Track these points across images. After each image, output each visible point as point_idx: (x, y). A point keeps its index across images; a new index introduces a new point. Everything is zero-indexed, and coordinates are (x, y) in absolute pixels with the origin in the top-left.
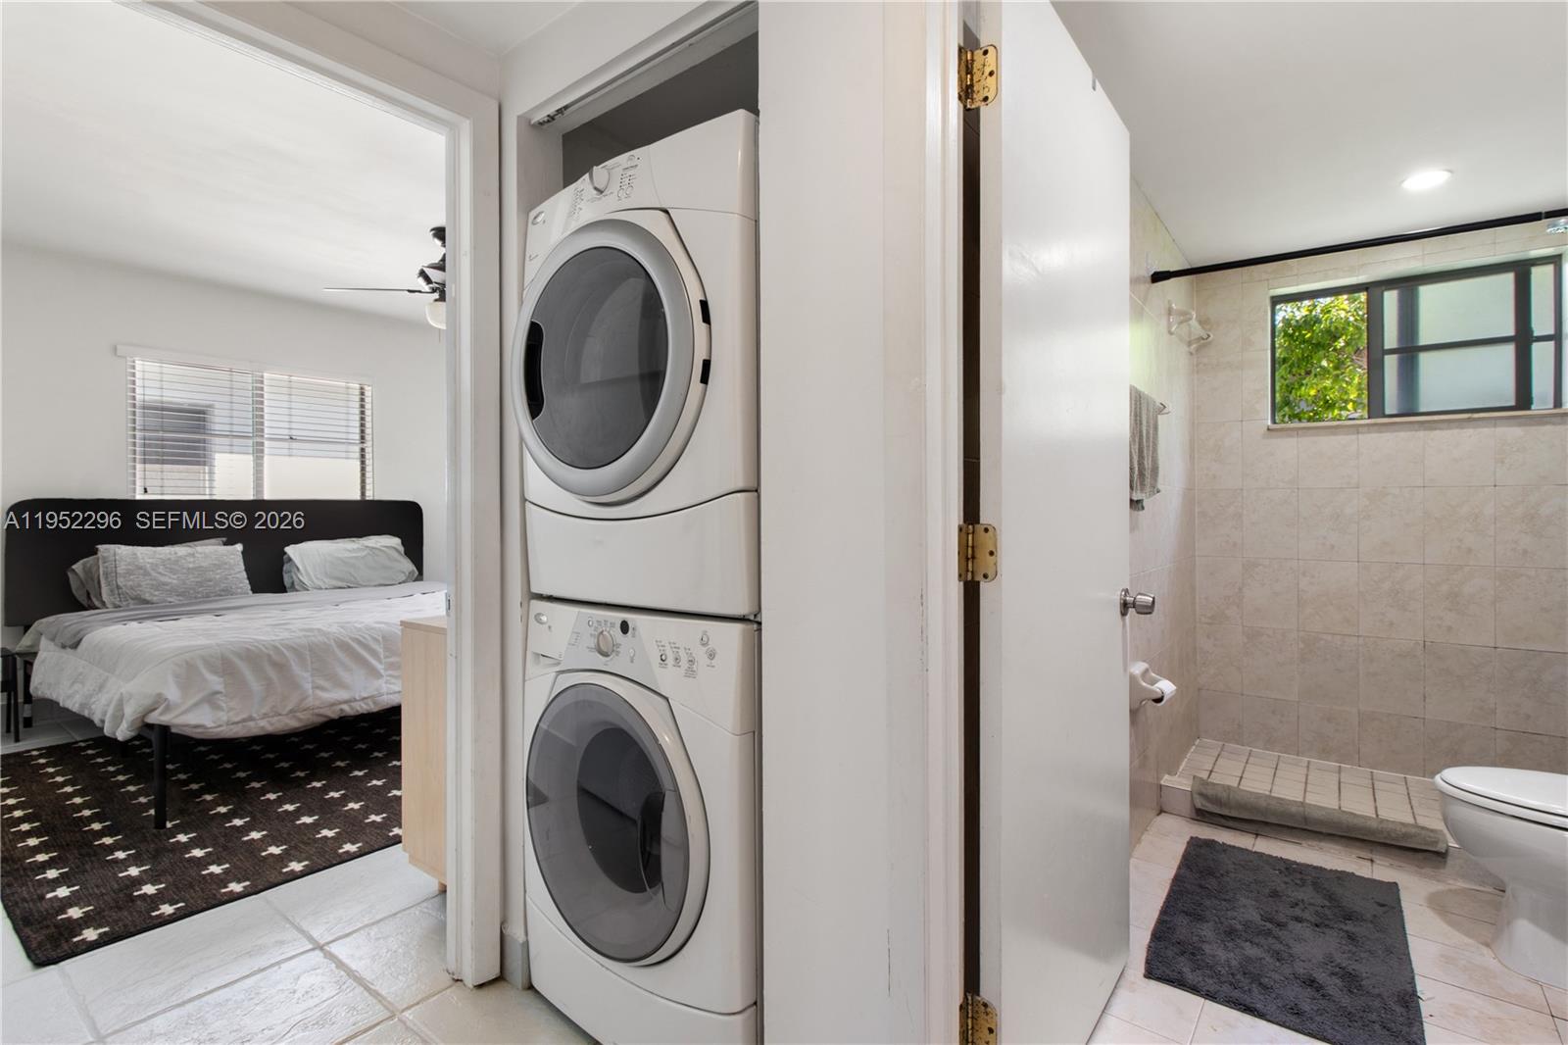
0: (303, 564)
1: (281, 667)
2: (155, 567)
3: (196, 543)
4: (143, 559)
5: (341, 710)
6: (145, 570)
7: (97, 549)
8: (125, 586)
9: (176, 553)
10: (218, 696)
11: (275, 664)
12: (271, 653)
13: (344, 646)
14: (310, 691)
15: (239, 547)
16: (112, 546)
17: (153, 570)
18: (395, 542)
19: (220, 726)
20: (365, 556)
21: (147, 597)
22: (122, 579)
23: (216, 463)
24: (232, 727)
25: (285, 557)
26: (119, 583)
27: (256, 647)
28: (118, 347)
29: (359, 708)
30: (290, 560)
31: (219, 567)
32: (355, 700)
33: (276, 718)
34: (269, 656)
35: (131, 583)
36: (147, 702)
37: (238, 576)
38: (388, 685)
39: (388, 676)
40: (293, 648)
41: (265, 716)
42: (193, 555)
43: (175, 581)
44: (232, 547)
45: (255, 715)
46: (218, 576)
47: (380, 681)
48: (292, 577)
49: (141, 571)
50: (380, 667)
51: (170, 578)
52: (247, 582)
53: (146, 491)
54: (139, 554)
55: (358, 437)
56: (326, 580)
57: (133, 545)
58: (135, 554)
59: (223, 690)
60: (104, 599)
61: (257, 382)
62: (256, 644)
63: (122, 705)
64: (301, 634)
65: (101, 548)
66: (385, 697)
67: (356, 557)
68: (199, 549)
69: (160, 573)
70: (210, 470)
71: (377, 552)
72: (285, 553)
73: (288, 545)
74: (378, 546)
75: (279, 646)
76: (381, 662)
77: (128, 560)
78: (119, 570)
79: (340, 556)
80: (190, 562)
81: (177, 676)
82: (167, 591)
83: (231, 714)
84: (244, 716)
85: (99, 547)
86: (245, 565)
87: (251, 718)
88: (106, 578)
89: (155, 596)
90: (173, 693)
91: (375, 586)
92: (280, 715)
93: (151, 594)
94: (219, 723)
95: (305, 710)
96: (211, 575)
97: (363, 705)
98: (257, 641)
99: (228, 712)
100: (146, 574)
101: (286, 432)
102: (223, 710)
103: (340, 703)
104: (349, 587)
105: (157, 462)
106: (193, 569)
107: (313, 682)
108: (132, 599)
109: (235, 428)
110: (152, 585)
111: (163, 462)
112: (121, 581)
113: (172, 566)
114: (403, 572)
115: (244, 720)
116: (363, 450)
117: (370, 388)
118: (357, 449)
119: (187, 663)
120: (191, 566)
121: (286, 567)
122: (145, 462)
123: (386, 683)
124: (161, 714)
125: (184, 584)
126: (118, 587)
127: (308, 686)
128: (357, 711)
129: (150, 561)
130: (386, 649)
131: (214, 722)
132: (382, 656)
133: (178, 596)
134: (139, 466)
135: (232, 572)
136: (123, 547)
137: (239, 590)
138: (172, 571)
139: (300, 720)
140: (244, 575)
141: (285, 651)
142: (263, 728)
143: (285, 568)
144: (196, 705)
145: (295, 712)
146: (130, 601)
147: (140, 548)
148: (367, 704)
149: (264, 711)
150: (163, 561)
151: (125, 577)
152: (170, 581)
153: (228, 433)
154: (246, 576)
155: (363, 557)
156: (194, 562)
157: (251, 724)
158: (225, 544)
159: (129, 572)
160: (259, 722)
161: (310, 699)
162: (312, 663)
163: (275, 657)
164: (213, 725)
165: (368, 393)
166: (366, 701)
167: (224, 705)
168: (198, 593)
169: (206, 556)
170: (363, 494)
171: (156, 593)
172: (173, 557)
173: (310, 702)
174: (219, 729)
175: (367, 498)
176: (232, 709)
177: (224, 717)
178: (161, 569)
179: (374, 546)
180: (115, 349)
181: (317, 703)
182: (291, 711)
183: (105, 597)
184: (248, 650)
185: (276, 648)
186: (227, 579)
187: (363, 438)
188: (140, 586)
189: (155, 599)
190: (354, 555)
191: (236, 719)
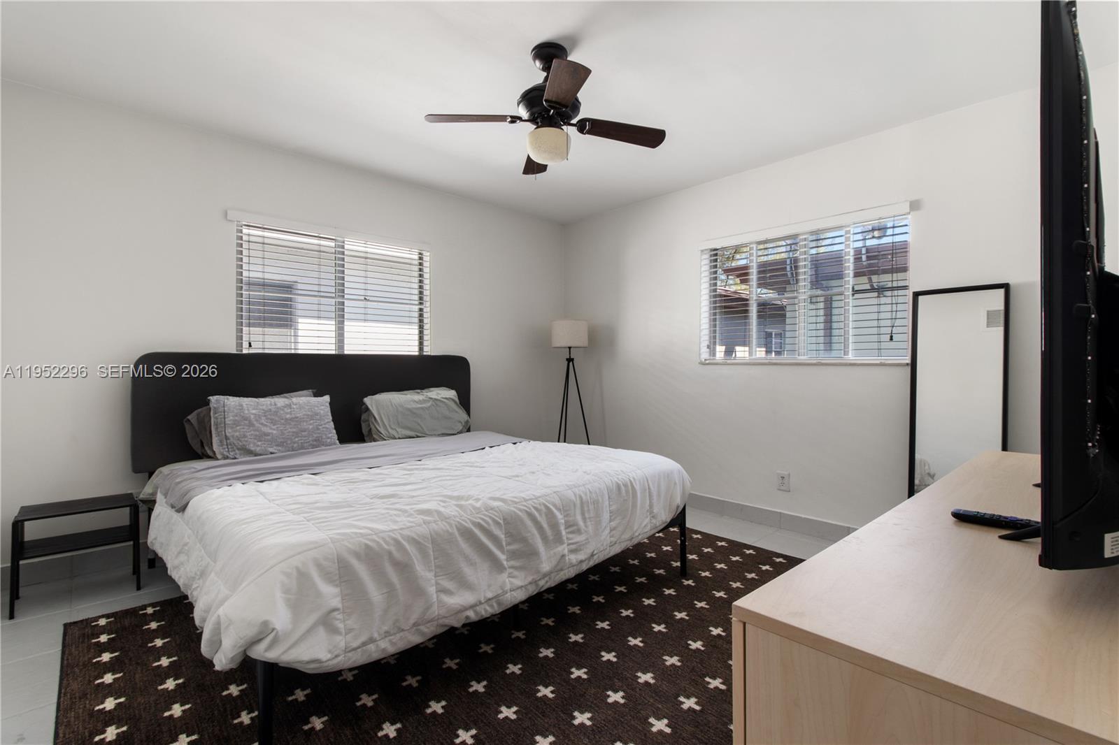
0: (379, 414)
1: (403, 567)
2: (258, 417)
3: (292, 394)
4: (248, 410)
5: (467, 617)
6: (250, 421)
7: (209, 400)
8: (233, 436)
9: (275, 405)
10: (336, 613)
11: (397, 564)
12: (393, 549)
13: (467, 534)
14: (435, 596)
15: (327, 398)
16: (222, 397)
17: (257, 420)
18: (452, 394)
19: (337, 656)
20: (429, 407)
21: (252, 447)
22: (230, 431)
23: (300, 326)
24: (350, 654)
25: (363, 407)
26: (227, 434)
27: (374, 541)
28: (228, 212)
29: (483, 613)
30: (367, 409)
31: (311, 417)
32: (481, 603)
33: (398, 636)
34: (390, 553)
35: (237, 434)
36: (250, 633)
37: (327, 426)
38: (511, 579)
39: (510, 567)
40: (414, 539)
41: (387, 634)
42: (289, 406)
43: (275, 432)
44: (322, 398)
45: (376, 635)
46: (311, 427)
47: (504, 574)
48: (369, 425)
49: (247, 422)
50: (502, 557)
51: (271, 429)
52: (334, 431)
53: (250, 345)
54: (244, 404)
55: (416, 298)
56: (399, 430)
57: (239, 397)
58: (242, 406)
59: (340, 606)
60: (215, 450)
61: (339, 247)
62: (375, 537)
63: (220, 633)
64: (420, 518)
65: (213, 399)
66: (508, 595)
67: (422, 408)
68: (294, 400)
69: (262, 424)
70: (295, 332)
71: (438, 403)
72: (364, 404)
73: (366, 397)
74: (439, 397)
75: (400, 539)
76: (503, 552)
77: (236, 411)
78: (228, 422)
79: (409, 407)
80: (287, 413)
81: (286, 591)
82: (268, 441)
83: (349, 636)
84: (363, 639)
85: (211, 398)
86: (332, 415)
87: (372, 640)
88: (217, 429)
89: (258, 446)
90: (281, 619)
91: (439, 435)
92: (403, 630)
93: (254, 444)
94: (336, 653)
95: (429, 622)
96: (304, 425)
97: (488, 608)
98: (376, 532)
99: (346, 634)
100: (251, 424)
101: (362, 292)
102: (339, 633)
103: (466, 609)
104: (418, 437)
105: (259, 325)
106: (291, 419)
107: (437, 584)
108: (238, 449)
109: (323, 289)
110: (256, 435)
111: (264, 326)
112: (229, 432)
113: (274, 417)
114: (460, 422)
115: (364, 644)
116: (421, 310)
117: (428, 254)
118: (416, 308)
119: (297, 569)
120: (288, 416)
121: (364, 417)
122: (249, 325)
123: (509, 577)
124: (267, 649)
125: (283, 434)
126: (227, 438)
127: (432, 590)
128: (482, 616)
129: (254, 411)
130: (508, 534)
131: (330, 652)
132: (504, 544)
133: (277, 446)
134: (245, 329)
135: (322, 422)
136: (231, 398)
137: (329, 440)
138: (274, 422)
139: (422, 634)
140: (332, 425)
141: (405, 543)
142: (384, 650)
143: (362, 418)
144: (309, 631)
145: (419, 625)
146: (237, 451)
147: (245, 399)
148: (492, 606)
149: (385, 628)
150: (265, 412)
151: (232, 428)
152: (270, 431)
153: (316, 293)
154: (333, 426)
155: (428, 408)
156: (290, 413)
157: (372, 647)
158: (316, 395)
159: (236, 423)
160: (379, 643)
161: (435, 607)
162: (435, 559)
163: (397, 555)
164: (329, 656)
165: (426, 258)
166: (490, 602)
167: (341, 626)
168: (294, 443)
169: (301, 407)
170: (421, 349)
171: (259, 443)
172: (273, 408)
173: (435, 611)
174: (335, 661)
175: (425, 354)
176: (349, 631)
177: (341, 642)
178: (263, 420)
179: (436, 397)
180: (226, 214)
181: (443, 612)
182: (415, 624)
183: (215, 447)
184: (367, 546)
185: (397, 542)
186: (318, 429)
187: (421, 299)
188: (245, 436)
189: (258, 449)
190: (420, 406)
191: (355, 645)
